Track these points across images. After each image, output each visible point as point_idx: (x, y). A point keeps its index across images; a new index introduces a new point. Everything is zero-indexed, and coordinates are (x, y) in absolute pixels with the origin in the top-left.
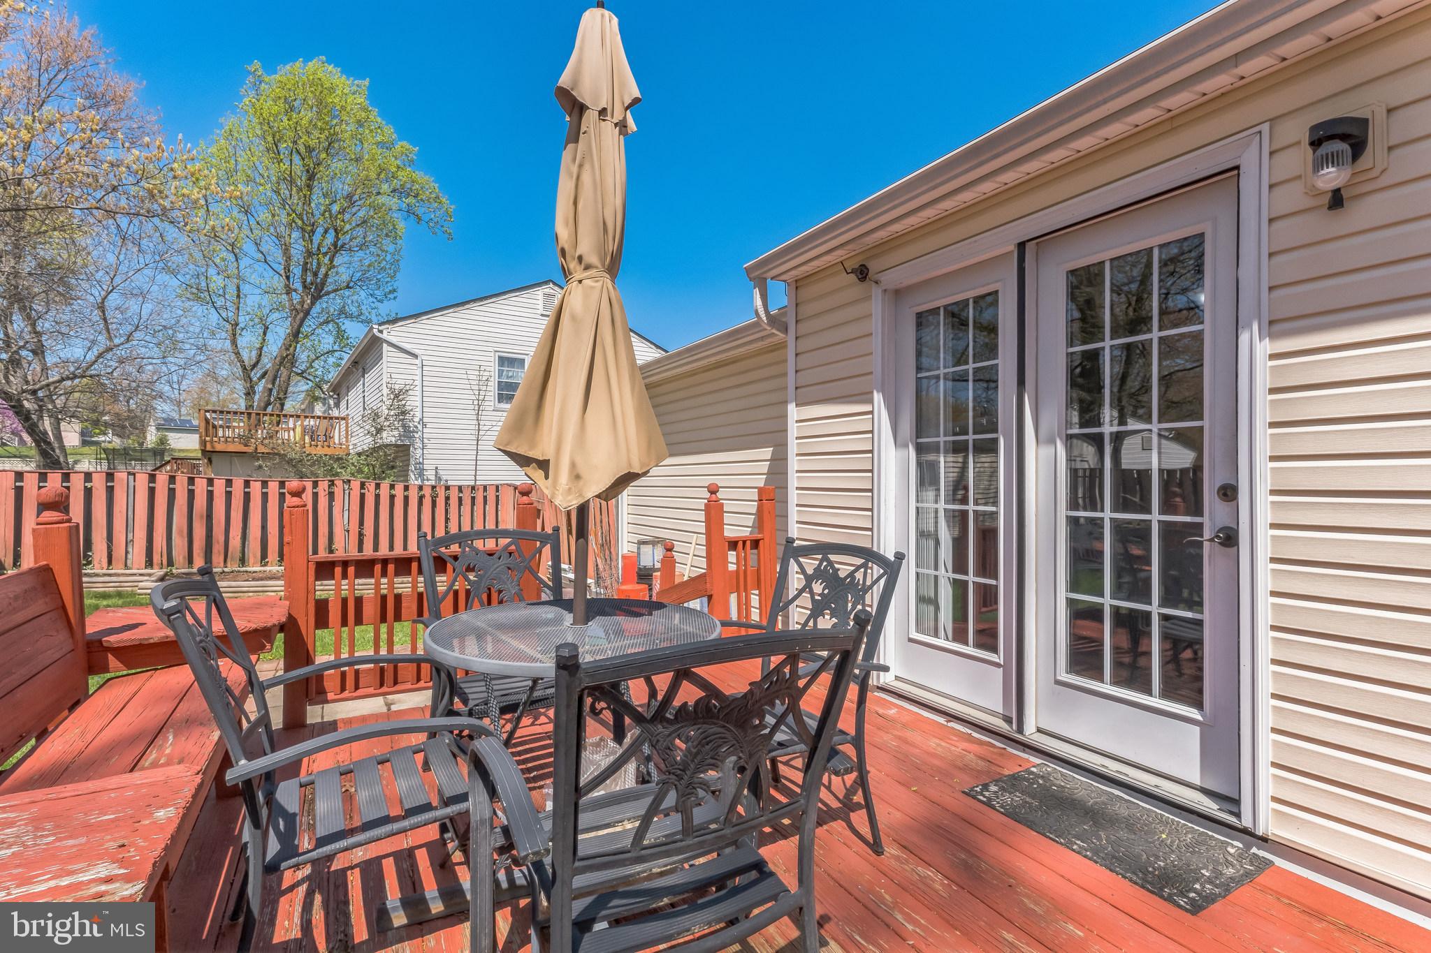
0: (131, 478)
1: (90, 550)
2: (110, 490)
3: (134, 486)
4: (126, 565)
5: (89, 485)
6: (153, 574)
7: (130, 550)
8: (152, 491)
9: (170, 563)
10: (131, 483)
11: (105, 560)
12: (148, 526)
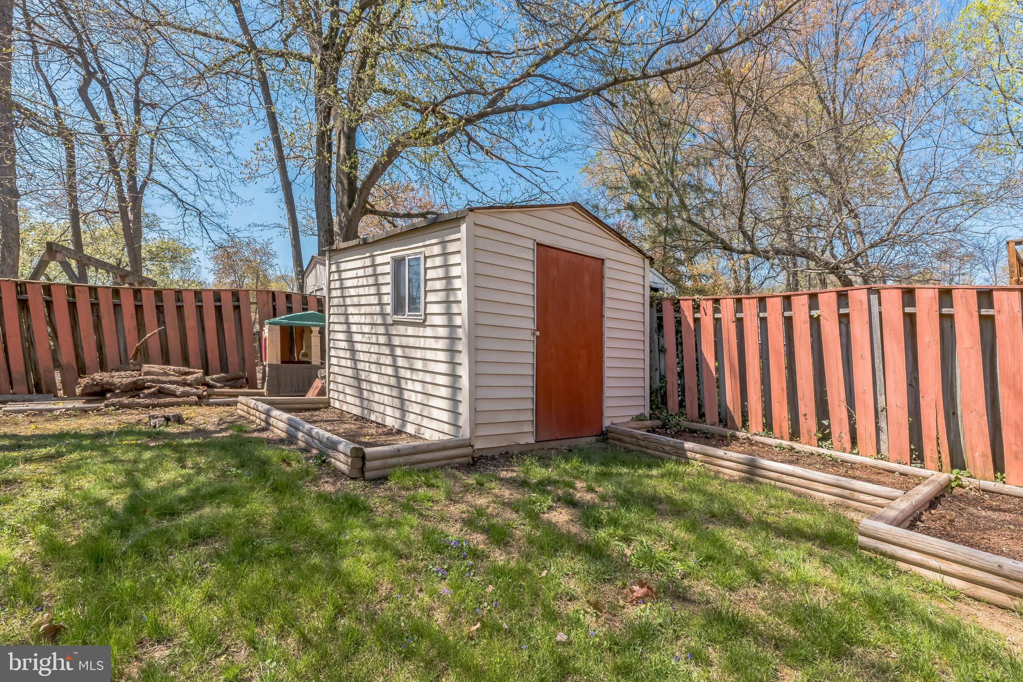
0: (875, 298)
1: (827, 417)
2: (844, 320)
3: (880, 313)
4: (878, 452)
5: (815, 313)
6: (925, 478)
7: (883, 424)
8: (910, 320)
9: (957, 462)
10: (875, 309)
11: (847, 438)
12: (910, 385)
